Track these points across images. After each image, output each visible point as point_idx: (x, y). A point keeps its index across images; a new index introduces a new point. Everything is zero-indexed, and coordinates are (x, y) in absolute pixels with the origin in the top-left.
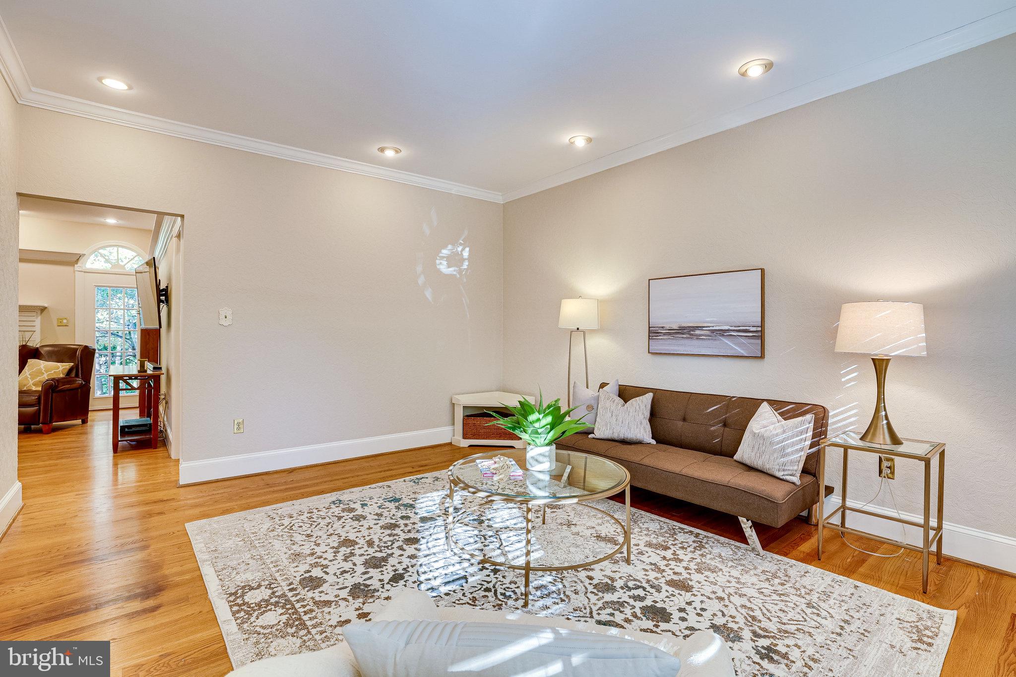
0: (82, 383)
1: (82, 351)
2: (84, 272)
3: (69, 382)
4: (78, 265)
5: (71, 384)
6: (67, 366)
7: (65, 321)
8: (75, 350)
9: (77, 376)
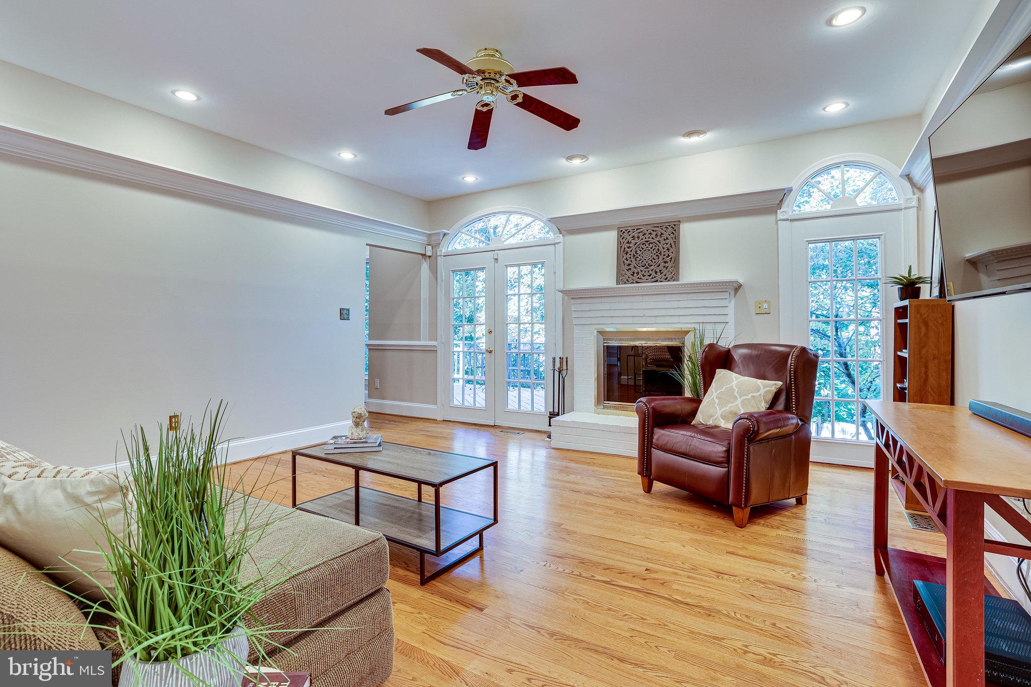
0: (798, 424)
1: (797, 357)
2: (792, 220)
3: (776, 423)
4: (782, 210)
5: (780, 427)
6: (773, 385)
7: (765, 306)
8: (784, 357)
9: (787, 409)
